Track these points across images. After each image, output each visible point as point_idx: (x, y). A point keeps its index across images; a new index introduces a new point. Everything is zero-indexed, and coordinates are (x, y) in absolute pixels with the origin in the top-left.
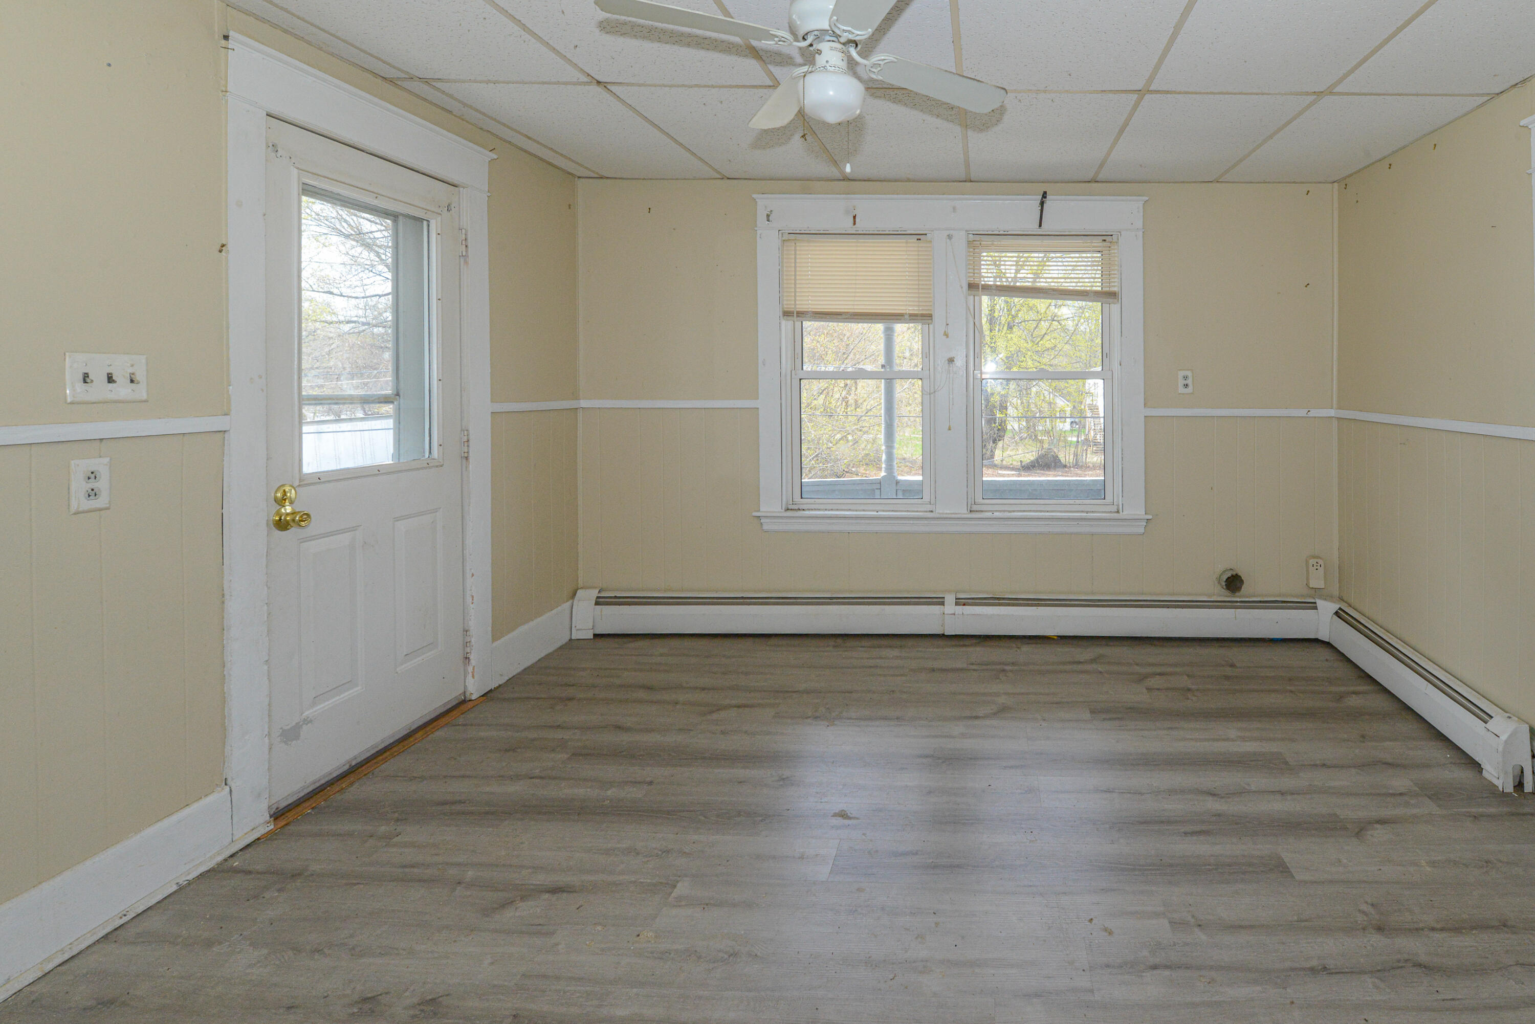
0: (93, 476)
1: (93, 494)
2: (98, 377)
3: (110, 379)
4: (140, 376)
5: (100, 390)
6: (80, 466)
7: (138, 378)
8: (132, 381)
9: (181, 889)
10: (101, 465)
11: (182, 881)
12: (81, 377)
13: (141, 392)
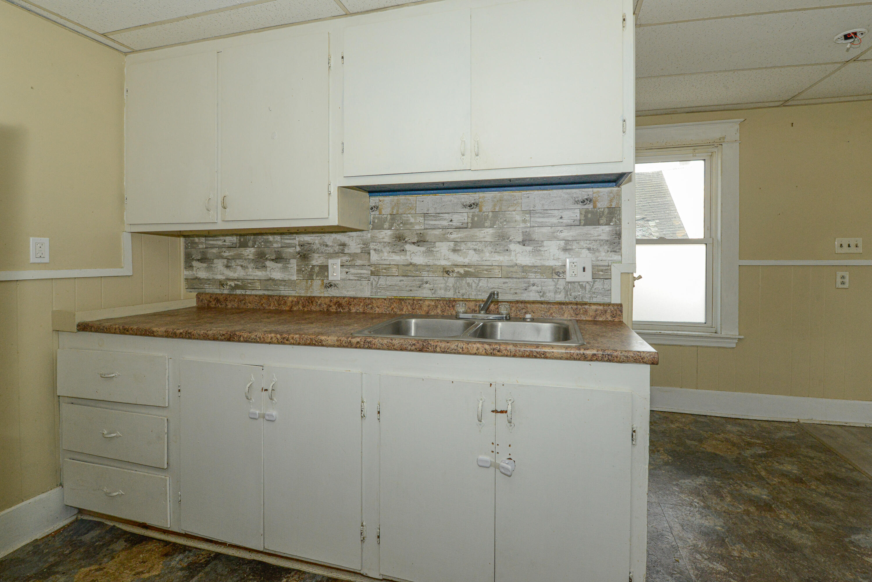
0: (843, 277)
1: (843, 283)
2: (845, 246)
3: (849, 246)
4: (860, 245)
5: (845, 249)
6: (840, 274)
7: (859, 245)
8: (856, 247)
9: (866, 428)
10: (847, 274)
11: (868, 425)
12: (840, 245)
13: (860, 250)
